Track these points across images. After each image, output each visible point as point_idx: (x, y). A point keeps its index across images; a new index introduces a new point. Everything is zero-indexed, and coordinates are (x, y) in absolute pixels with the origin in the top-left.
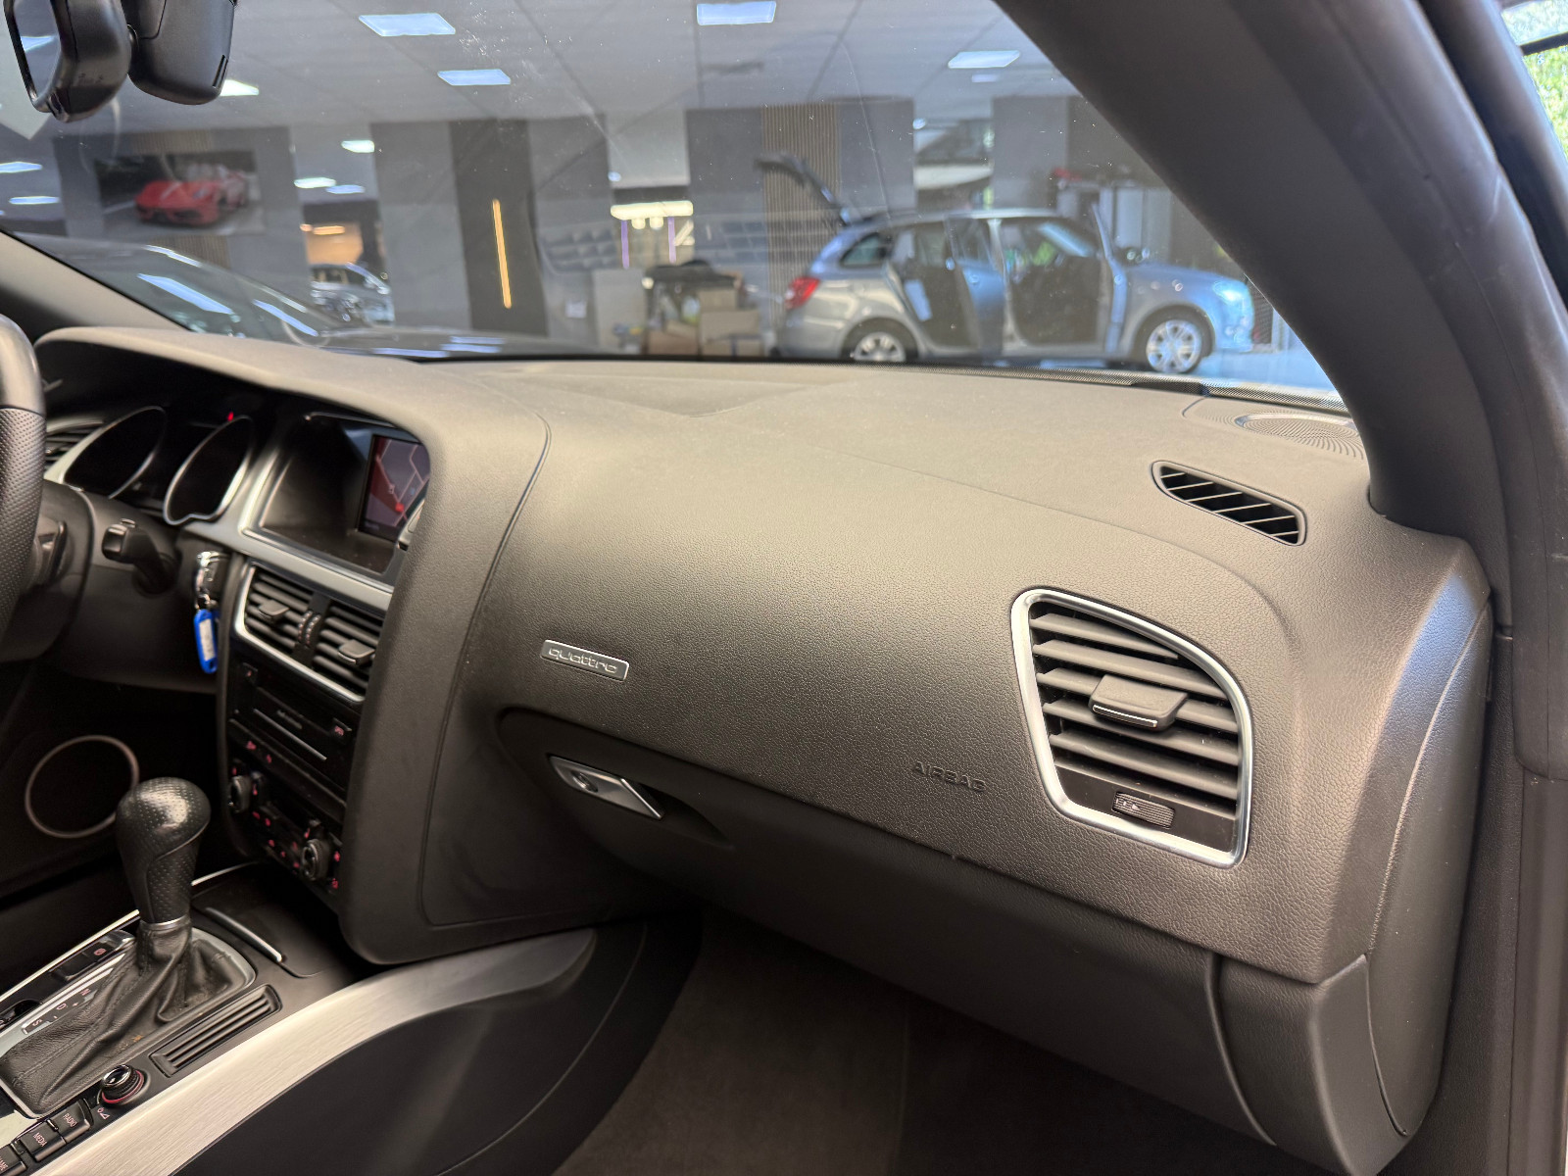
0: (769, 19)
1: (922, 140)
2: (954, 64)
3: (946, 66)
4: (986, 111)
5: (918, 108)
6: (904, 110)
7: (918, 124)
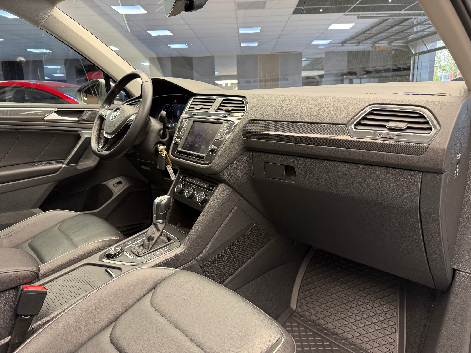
0: (259, 31)
1: (304, 64)
2: (313, 43)
3: (311, 44)
4: (323, 56)
5: (303, 54)
6: (299, 55)
7: (303, 59)
